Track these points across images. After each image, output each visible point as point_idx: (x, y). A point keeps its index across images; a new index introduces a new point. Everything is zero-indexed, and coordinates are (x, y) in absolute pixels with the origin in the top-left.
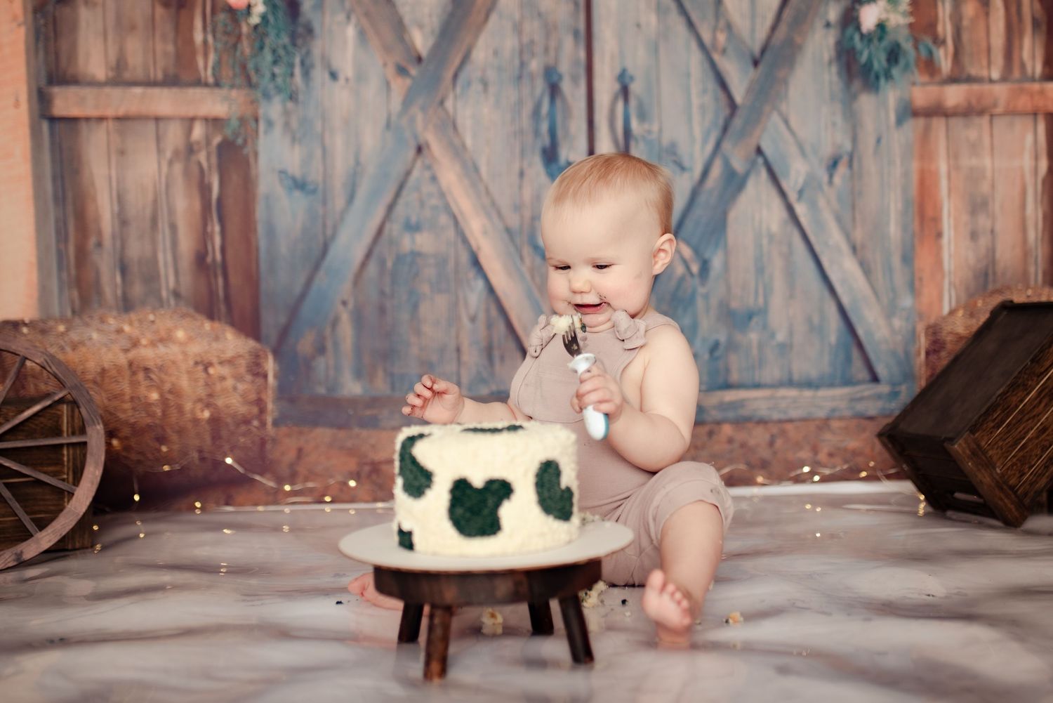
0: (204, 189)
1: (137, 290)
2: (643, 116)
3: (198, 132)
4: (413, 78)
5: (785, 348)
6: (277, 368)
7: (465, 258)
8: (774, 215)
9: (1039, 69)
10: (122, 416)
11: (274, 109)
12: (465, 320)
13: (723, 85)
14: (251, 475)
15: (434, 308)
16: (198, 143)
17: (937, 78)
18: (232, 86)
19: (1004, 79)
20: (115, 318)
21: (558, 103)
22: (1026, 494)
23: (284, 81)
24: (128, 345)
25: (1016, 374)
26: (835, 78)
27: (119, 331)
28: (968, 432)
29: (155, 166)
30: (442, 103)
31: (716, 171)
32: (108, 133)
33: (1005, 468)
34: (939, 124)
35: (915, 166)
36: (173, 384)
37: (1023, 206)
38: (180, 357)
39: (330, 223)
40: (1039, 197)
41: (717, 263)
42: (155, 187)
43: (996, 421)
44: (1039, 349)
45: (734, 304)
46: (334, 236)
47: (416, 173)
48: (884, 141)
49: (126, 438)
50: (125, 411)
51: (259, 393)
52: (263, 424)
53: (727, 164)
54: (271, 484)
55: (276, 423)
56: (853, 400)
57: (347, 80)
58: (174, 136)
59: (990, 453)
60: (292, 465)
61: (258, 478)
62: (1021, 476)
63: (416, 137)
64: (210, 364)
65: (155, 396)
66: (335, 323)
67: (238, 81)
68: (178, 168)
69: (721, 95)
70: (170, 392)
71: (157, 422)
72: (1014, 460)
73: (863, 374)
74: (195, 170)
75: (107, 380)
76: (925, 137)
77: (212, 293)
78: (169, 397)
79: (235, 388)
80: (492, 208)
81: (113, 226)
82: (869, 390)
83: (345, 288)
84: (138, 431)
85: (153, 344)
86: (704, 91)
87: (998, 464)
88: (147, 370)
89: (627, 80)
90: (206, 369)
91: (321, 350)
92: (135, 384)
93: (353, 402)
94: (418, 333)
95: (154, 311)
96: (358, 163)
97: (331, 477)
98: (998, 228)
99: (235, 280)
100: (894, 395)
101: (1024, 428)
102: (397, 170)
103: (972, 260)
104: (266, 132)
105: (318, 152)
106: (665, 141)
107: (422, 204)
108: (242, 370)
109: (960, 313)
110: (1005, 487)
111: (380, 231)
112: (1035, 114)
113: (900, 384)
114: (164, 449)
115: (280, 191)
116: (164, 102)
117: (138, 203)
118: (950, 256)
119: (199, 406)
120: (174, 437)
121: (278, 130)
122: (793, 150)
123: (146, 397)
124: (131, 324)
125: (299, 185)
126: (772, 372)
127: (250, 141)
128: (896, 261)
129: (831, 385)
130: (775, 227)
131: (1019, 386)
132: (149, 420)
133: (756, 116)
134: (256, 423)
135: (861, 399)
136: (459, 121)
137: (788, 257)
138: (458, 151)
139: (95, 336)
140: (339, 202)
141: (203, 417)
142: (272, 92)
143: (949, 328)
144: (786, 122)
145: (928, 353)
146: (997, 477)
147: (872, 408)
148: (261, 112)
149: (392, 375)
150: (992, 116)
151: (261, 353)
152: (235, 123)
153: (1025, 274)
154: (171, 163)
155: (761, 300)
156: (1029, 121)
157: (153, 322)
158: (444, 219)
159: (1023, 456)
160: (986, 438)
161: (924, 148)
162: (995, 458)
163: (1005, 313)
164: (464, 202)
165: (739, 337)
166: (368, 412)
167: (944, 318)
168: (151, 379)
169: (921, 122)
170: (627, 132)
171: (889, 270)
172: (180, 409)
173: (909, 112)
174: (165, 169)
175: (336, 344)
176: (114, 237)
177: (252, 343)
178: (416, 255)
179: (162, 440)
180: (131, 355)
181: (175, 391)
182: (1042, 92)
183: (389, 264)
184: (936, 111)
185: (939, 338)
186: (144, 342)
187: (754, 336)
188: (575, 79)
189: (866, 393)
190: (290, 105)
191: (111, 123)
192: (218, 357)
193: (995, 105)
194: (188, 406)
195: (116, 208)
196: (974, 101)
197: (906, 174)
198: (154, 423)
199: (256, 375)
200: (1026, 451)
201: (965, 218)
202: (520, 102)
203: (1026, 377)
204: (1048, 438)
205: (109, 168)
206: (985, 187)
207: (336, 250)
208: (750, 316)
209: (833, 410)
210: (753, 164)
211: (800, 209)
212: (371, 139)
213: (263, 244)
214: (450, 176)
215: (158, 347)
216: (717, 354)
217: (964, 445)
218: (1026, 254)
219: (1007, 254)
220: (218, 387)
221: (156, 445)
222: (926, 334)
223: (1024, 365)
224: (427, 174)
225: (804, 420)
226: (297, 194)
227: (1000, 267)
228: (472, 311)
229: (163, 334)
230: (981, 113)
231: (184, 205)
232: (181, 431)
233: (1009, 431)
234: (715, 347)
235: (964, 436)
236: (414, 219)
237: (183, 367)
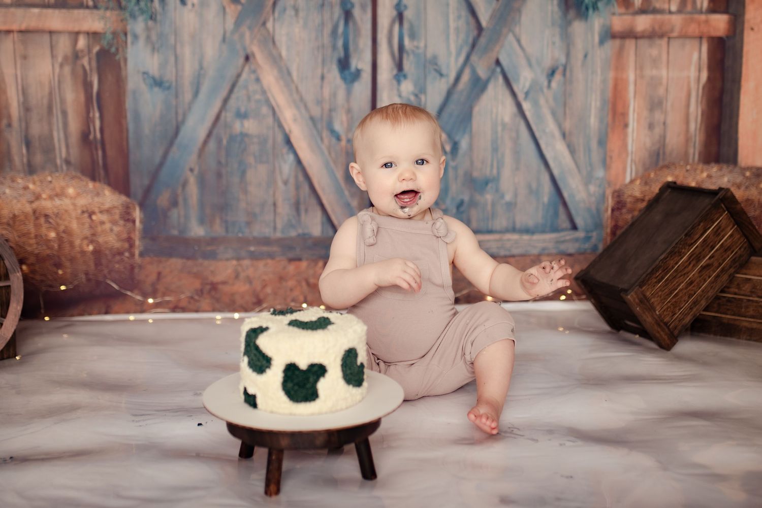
0: (87, 85)
1: (38, 158)
2: (413, 36)
3: (82, 43)
4: (242, 4)
5: (511, 206)
6: (142, 216)
7: (280, 138)
8: (507, 110)
9: (705, 4)
10: (29, 249)
11: (138, 26)
12: (280, 184)
13: (473, 12)
14: (123, 291)
15: (257, 174)
16: (82, 51)
17: (631, 11)
18: (107, 8)
19: (680, 11)
20: (22, 178)
21: (351, 24)
22: (675, 328)
23: (146, 5)
24: (33, 199)
25: (674, 244)
26: (556, 9)
27: (26, 188)
28: (638, 287)
29: (50, 67)
30: (264, 24)
31: (466, 77)
32: (14, 43)
33: (662, 310)
34: (630, 44)
35: (611, 75)
36: (66, 227)
37: (688, 105)
38: (71, 207)
39: (180, 111)
40: (700, 99)
41: (464, 144)
42: (50, 82)
43: (658, 278)
44: (691, 226)
45: (476, 174)
46: (183, 121)
47: (244, 76)
48: (589, 56)
49: (32, 264)
50: (31, 245)
51: (129, 233)
52: (132, 255)
53: (474, 72)
54: (139, 298)
55: (141, 255)
56: (558, 242)
57: (193, 5)
58: (64, 45)
59: (653, 300)
60: (153, 285)
61: (129, 293)
62: (673, 315)
63: (245, 49)
64: (93, 213)
65: (53, 235)
66: (185, 184)
67: (111, 4)
68: (67, 70)
69: (472, 21)
70: (64, 232)
71: (55, 253)
72: (669, 304)
73: (566, 224)
74: (81, 72)
75: (17, 223)
76: (620, 54)
77: (94, 162)
78: (63, 236)
79: (112, 230)
80: (300, 102)
81: (19, 112)
82: (570, 235)
83: (192, 159)
84: (40, 259)
85: (51, 198)
86: (459, 17)
87: (658, 308)
88: (46, 216)
89: (402, 8)
90: (90, 216)
91: (174, 203)
92: (38, 226)
93: (198, 241)
94: (246, 192)
95: (51, 174)
96: (201, 68)
97: (183, 293)
98: (669, 121)
99: (111, 152)
100: (587, 238)
101: (677, 282)
102: (231, 73)
103: (648, 144)
104: (133, 43)
105: (172, 59)
106: (429, 55)
107: (249, 98)
108: (117, 217)
109: (638, 182)
110: (662, 324)
111: (218, 118)
112: (701, 38)
113: (592, 231)
114: (60, 272)
115: (143, 87)
116: (55, 19)
117: (38, 95)
118: (633, 140)
119: (85, 242)
120: (68, 264)
121: (141, 42)
122: (523, 62)
123: (46, 235)
124: (34, 183)
125: (158, 83)
126: (501, 222)
127: (120, 49)
128: (594, 144)
129: (543, 232)
130: (507, 119)
131: (675, 253)
132: (48, 252)
133: (497, 36)
134: (127, 254)
135: (563, 242)
136: (277, 38)
137: (516, 140)
138: (276, 60)
139: (8, 191)
140: (188, 96)
141: (89, 250)
142: (137, 13)
143: (629, 193)
144: (519, 41)
145: (613, 210)
146: (656, 317)
147: (571, 248)
148: (129, 28)
149: (226, 222)
150: (669, 38)
151: (131, 205)
152: (109, 36)
153: (686, 154)
154: (61, 66)
155: (495, 171)
156: (696, 43)
157: (51, 182)
158: (265, 110)
159: (675, 302)
160: (650, 290)
161: (618, 62)
162: (656, 303)
163: (669, 190)
164: (279, 97)
165: (478, 197)
166: (209, 248)
167: (626, 185)
168: (50, 223)
169: (617, 42)
170: (401, 48)
171: (589, 150)
172: (71, 244)
173: (609, 35)
174: (57, 70)
175: (185, 200)
176: (20, 120)
177: (123, 198)
178: (244, 135)
179: (58, 265)
180: (35, 205)
181: (68, 232)
182: (707, 22)
183: (225, 142)
184: (629, 34)
185: (622, 199)
186: (44, 196)
187: (489, 197)
188: (363, 7)
189: (568, 238)
190: (150, 23)
191: (16, 35)
192: (99, 207)
193: (672, 31)
194: (77, 242)
195: (21, 99)
196: (657, 28)
197: (604, 81)
198: (53, 254)
199: (128, 220)
200: (677, 298)
201: (645, 113)
202: (323, 24)
203: (681, 246)
204: (693, 288)
205: (16, 68)
206: (661, 91)
207: (185, 131)
208: (486, 183)
209: (544, 249)
210: (493, 72)
211: (526, 106)
212: (211, 49)
213: (131, 127)
214: (269, 78)
215: (54, 200)
216: (462, 209)
217: (635, 296)
218: (687, 140)
219: (674, 140)
220: (99, 229)
221: (55, 269)
222: (613, 197)
223: (680, 238)
224: (253, 76)
225: (522, 256)
226: (156, 89)
227: (668, 149)
228: (285, 177)
229: (58, 190)
230: (661, 36)
231: (72, 96)
232: (72, 260)
233: (666, 285)
234: (461, 203)
235: (635, 290)
236: (243, 110)
237: (74, 214)
